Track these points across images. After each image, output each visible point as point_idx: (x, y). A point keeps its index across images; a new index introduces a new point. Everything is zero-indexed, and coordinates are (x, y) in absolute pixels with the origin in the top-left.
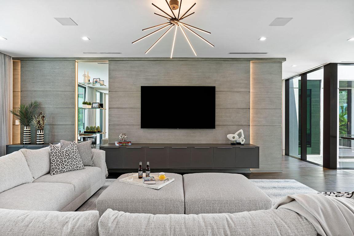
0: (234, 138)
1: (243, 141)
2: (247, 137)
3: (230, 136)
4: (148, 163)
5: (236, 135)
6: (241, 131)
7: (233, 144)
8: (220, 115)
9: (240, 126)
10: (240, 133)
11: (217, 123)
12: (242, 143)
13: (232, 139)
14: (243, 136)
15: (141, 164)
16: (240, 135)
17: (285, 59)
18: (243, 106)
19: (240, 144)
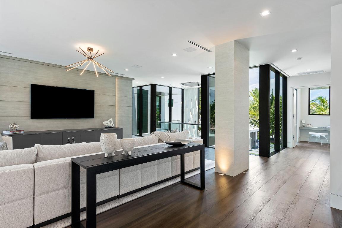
0: (107, 124)
1: (113, 125)
2: (114, 123)
3: (105, 123)
4: (73, 138)
5: (108, 122)
6: (111, 119)
7: (106, 128)
8: (97, 109)
9: (111, 116)
10: (111, 120)
11: (95, 115)
12: (112, 127)
13: (106, 124)
14: (112, 122)
15: (69, 138)
16: (110, 122)
17: (134, 79)
18: (111, 104)
19: (111, 127)
